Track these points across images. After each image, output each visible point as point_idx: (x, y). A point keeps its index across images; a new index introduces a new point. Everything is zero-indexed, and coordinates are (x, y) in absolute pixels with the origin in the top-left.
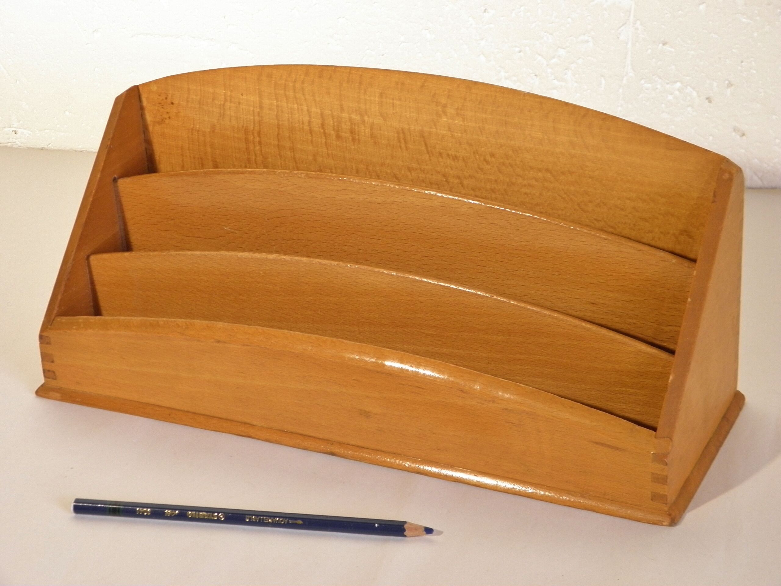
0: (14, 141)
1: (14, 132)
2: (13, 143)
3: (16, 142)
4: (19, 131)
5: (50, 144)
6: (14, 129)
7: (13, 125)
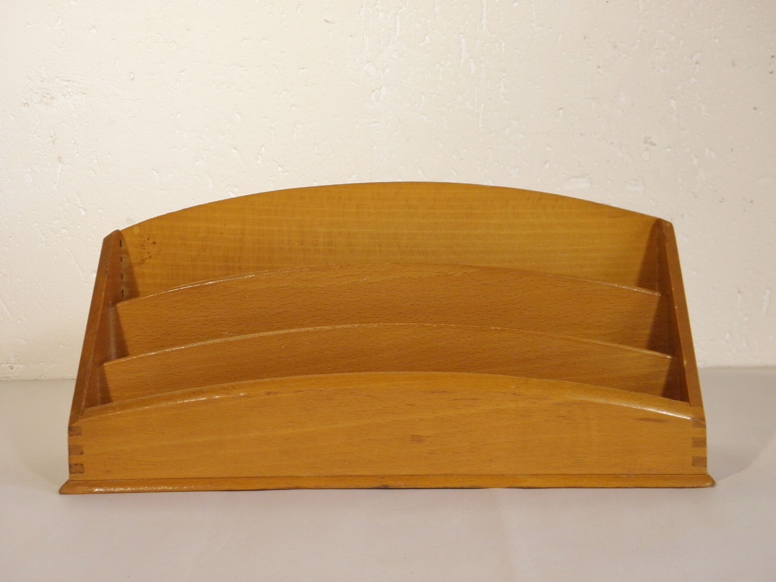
0: (10, 375)
1: (10, 368)
2: (8, 377)
3: (10, 377)
4: (15, 366)
5: (42, 376)
6: (10, 365)
7: (10, 361)
